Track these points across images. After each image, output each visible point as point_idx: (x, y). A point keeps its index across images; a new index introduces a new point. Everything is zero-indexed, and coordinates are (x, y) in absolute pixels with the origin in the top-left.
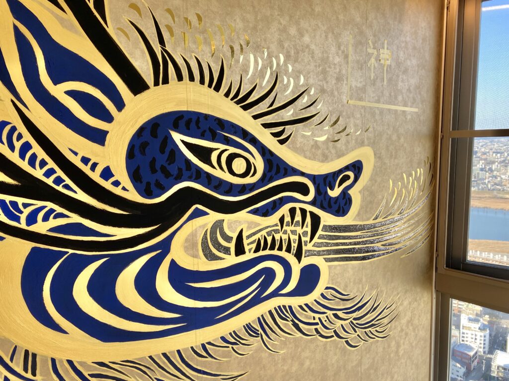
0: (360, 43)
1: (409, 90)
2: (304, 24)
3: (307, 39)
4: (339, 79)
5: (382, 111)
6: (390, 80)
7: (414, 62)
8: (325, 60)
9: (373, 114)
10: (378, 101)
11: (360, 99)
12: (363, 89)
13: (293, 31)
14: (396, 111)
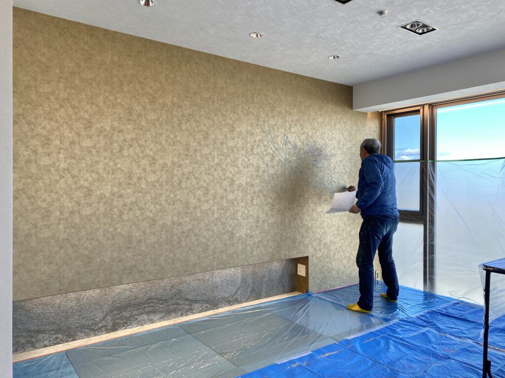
0: (350, 135)
2: (334, 132)
3: (334, 135)
4: (343, 145)
8: (339, 140)
9: (355, 155)
12: (351, 147)
13: (331, 134)
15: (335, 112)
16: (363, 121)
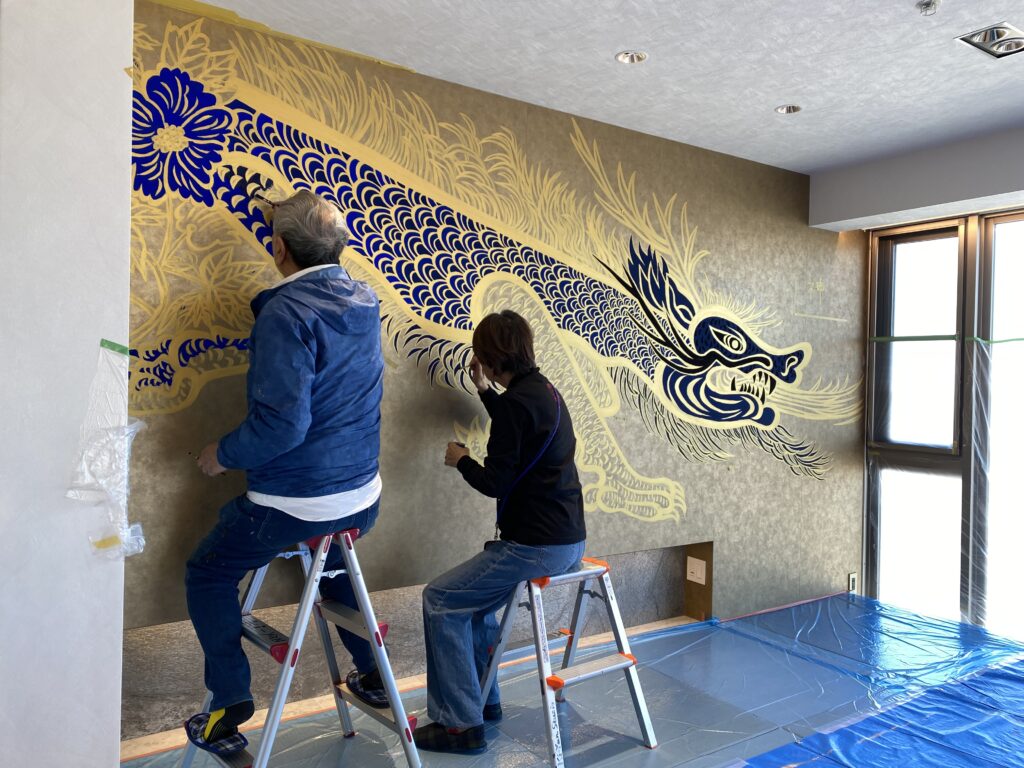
0: (803, 279)
1: (839, 307)
2: (769, 273)
3: (770, 280)
4: (789, 301)
5: (817, 321)
6: (824, 301)
7: (843, 288)
8: (780, 291)
9: (811, 322)
10: (815, 314)
11: (803, 313)
12: (804, 307)
13: (763, 277)
14: (828, 321)
15: (773, 230)
16: (830, 250)
